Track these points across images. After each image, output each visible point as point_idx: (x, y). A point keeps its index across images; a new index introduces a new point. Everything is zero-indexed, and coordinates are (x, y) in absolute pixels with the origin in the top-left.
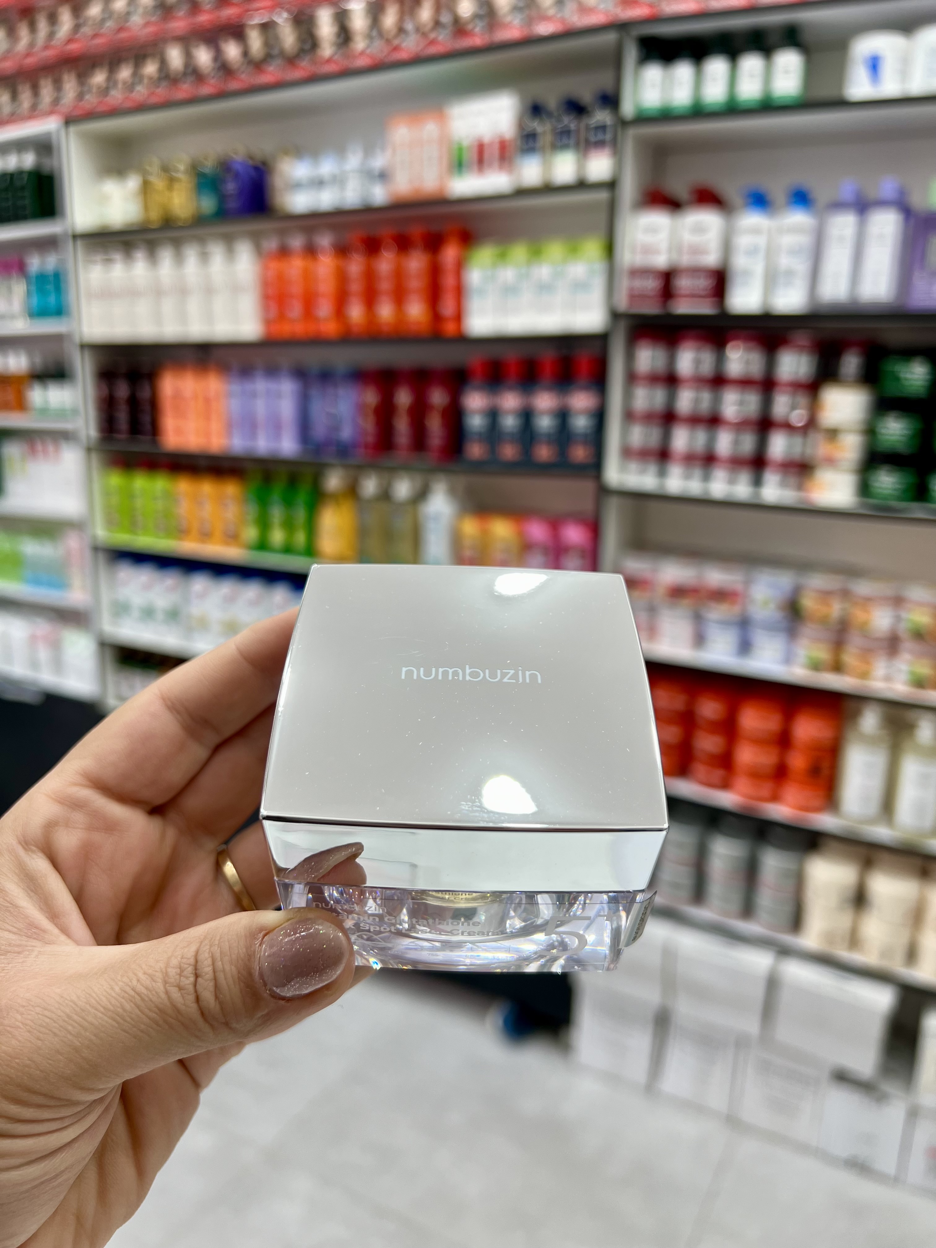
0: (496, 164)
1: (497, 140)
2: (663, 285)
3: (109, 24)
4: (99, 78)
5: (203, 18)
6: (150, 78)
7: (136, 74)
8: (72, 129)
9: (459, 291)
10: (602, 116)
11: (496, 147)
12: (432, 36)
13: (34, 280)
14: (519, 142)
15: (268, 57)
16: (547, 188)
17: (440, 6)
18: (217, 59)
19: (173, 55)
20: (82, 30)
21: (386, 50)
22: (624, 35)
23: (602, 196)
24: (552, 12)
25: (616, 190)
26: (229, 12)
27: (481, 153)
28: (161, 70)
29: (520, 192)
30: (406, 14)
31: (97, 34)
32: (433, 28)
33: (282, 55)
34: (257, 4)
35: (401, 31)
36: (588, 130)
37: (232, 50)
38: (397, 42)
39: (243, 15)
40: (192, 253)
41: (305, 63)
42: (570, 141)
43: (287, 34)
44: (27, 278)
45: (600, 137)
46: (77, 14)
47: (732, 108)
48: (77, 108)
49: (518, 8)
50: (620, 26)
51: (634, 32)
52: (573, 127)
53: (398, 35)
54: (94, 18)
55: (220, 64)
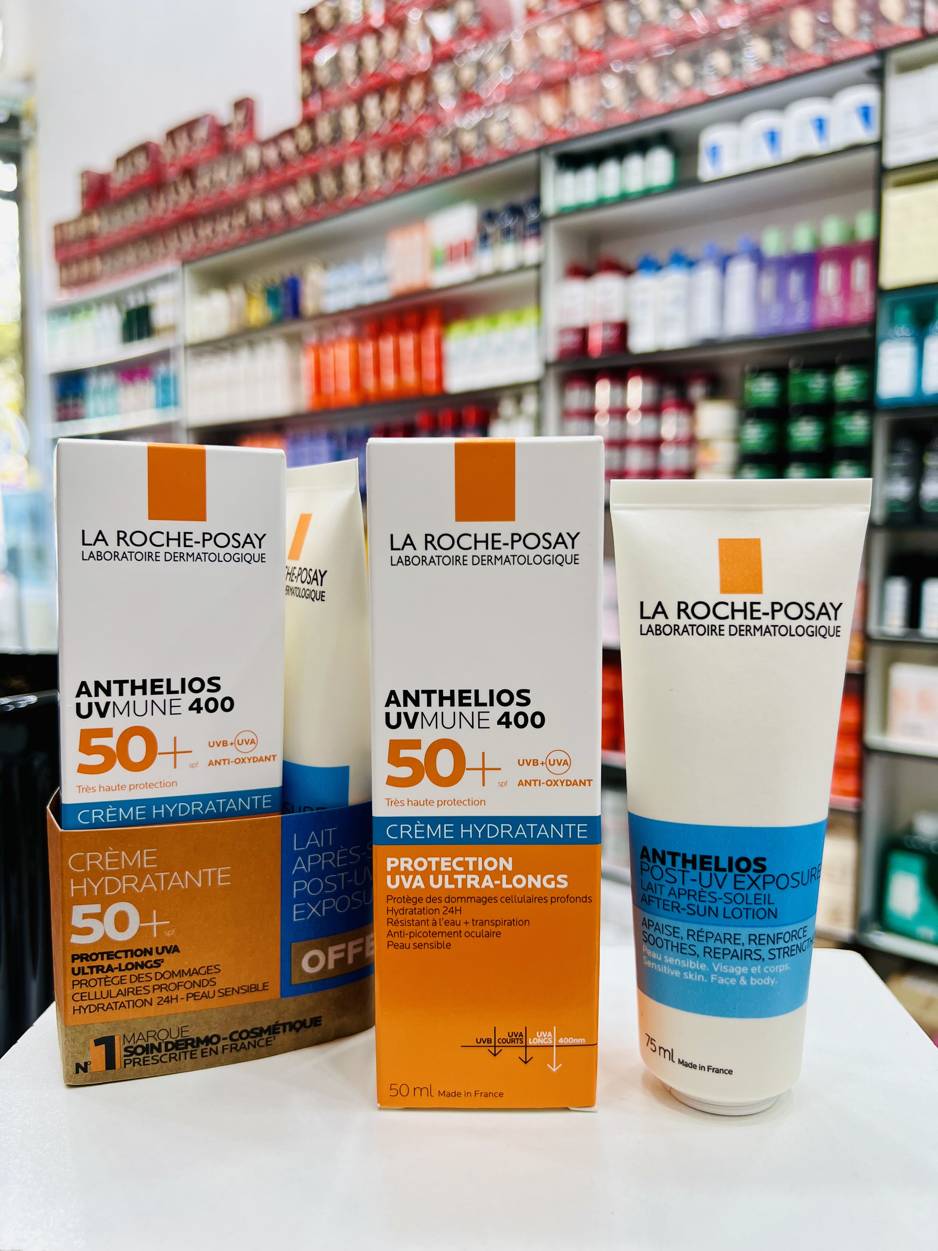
0: (463, 259)
1: (463, 243)
2: (582, 339)
3: (213, 191)
4: (206, 231)
5: (273, 180)
6: (240, 226)
7: (230, 226)
8: (187, 269)
9: (440, 360)
10: (532, 216)
11: (463, 247)
12: (424, 173)
13: (160, 384)
14: (478, 243)
15: (315, 203)
16: (498, 274)
17: (428, 153)
18: (283, 208)
19: (255, 208)
20: (197, 197)
21: (393, 188)
22: (543, 155)
23: (530, 276)
24: (501, 146)
25: (543, 269)
26: (290, 173)
27: (451, 253)
28: (247, 220)
29: (480, 279)
30: (405, 160)
31: (206, 199)
32: (424, 168)
33: (325, 200)
34: (309, 165)
35: (403, 173)
36: (525, 227)
37: (293, 200)
38: (400, 180)
39: (299, 174)
40: (262, 351)
41: (340, 203)
42: (512, 237)
43: (328, 184)
44: (156, 382)
45: (533, 231)
46: (193, 185)
47: (624, 198)
48: (193, 254)
49: (478, 147)
50: (541, 149)
51: (552, 152)
52: (514, 226)
53: (400, 176)
54: (205, 187)
55: (285, 211)
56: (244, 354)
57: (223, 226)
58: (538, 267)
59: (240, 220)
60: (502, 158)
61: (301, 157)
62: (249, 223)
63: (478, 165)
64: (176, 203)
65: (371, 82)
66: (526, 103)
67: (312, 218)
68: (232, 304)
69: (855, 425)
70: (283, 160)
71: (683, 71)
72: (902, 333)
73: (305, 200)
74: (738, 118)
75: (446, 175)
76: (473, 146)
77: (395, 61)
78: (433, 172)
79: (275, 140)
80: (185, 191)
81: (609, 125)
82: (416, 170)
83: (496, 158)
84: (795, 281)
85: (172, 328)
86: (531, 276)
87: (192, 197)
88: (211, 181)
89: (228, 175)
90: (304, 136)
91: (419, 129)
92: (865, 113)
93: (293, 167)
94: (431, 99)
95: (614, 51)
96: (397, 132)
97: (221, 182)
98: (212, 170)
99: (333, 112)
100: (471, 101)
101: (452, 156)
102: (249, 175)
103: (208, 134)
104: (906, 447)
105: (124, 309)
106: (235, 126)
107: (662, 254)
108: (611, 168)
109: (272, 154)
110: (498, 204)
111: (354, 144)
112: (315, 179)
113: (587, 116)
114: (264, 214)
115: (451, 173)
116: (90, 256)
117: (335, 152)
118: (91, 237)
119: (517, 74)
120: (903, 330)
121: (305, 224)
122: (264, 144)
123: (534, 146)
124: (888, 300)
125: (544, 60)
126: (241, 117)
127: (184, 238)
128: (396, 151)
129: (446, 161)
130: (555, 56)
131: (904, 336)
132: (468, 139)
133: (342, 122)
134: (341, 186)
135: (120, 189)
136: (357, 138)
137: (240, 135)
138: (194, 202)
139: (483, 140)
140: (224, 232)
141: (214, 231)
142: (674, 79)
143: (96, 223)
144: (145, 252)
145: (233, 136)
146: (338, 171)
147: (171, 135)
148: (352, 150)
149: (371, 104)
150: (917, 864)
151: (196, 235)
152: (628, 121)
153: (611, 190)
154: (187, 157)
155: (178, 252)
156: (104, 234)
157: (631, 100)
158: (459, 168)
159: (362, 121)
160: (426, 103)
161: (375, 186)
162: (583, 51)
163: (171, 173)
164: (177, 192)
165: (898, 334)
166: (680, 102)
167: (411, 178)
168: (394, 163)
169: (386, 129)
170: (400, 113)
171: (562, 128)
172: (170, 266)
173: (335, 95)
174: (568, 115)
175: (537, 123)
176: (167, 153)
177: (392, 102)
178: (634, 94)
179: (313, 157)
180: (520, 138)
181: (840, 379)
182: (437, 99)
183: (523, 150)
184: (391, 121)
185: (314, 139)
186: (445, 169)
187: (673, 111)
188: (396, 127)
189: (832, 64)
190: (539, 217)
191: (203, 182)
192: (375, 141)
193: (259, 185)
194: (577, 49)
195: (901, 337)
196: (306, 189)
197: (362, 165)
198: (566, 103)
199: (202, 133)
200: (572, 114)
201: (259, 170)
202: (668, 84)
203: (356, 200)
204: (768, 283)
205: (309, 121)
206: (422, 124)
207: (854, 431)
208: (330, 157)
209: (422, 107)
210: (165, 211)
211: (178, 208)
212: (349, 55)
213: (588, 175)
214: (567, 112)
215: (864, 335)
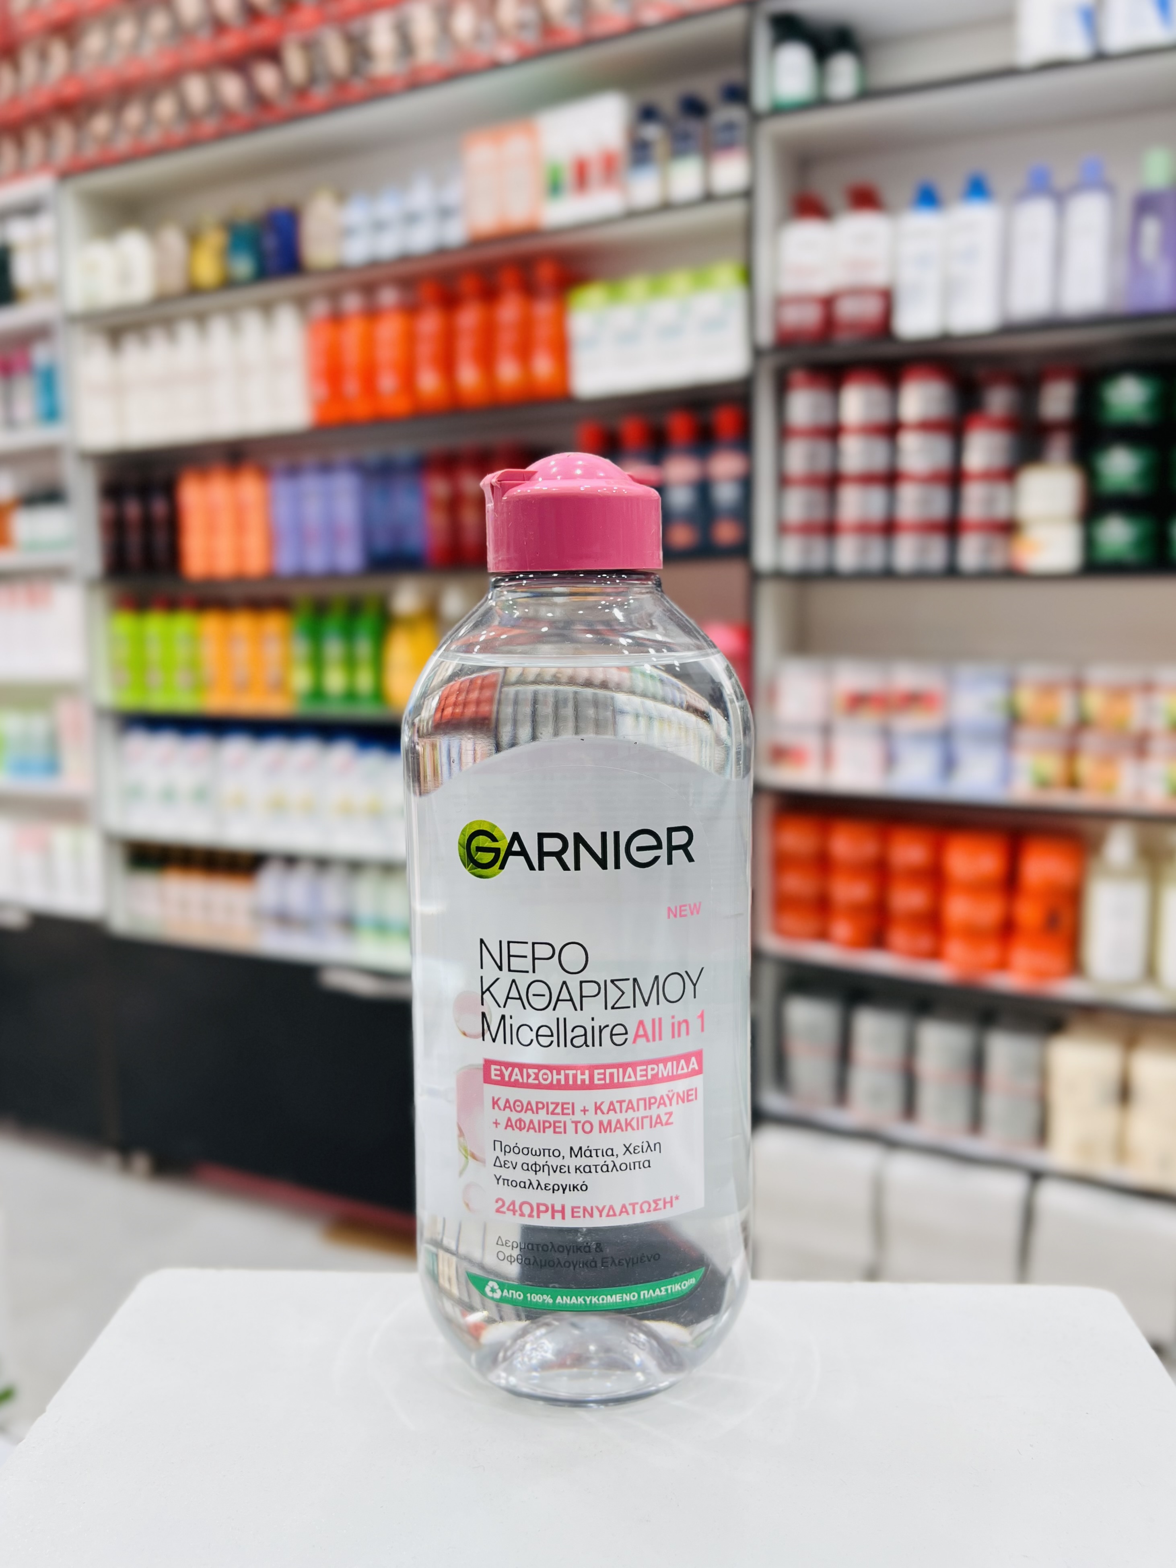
0: (602, 184)
1: (602, 155)
2: (823, 313)
6: (167, 118)
7: (147, 115)
9: (562, 344)
11: (601, 162)
14: (628, 154)
15: (312, 82)
16: (666, 206)
18: (250, 90)
19: (197, 91)
22: (752, 13)
23: (735, 210)
26: (261, 33)
27: (582, 173)
28: (179, 110)
29: (632, 214)
33: (330, 77)
34: (299, 20)
35: (483, 37)
36: (710, 133)
37: (268, 77)
39: (282, 39)
40: (219, 328)
41: (357, 85)
42: (692, 147)
43: (335, 52)
45: (729, 138)
46: (74, 50)
53: (476, 42)
54: (97, 54)
55: (255, 97)
56: (187, 332)
57: (133, 115)
58: (748, 194)
59: (166, 107)
61: (285, 6)
62: (184, 113)
64: (39, 83)
68: (159, 253)
73: (291, 82)
75: (553, 44)
80: (58, 57)
82: (508, 33)
83: (653, 17)
85: (50, 289)
86: (732, 211)
88: (107, 47)
89: (140, 34)
98: (111, 23)
102: (181, 33)
107: (947, 180)
109: (225, 2)
110: (663, 96)
112: (310, 46)
114: (213, 102)
121: (294, 118)
127: (57, 138)
134: (360, 56)
138: (74, 78)
140: (135, 126)
151: (80, 132)
155: (49, 159)
158: (575, 31)
161: (427, 55)
164: (43, 59)
168: (465, 19)
172: (38, 184)
179: (308, 5)
190: (746, 112)
191: (94, 46)
193: (199, 51)
196: (294, 61)
201: (202, 25)
203: (390, 79)
208: (340, 7)
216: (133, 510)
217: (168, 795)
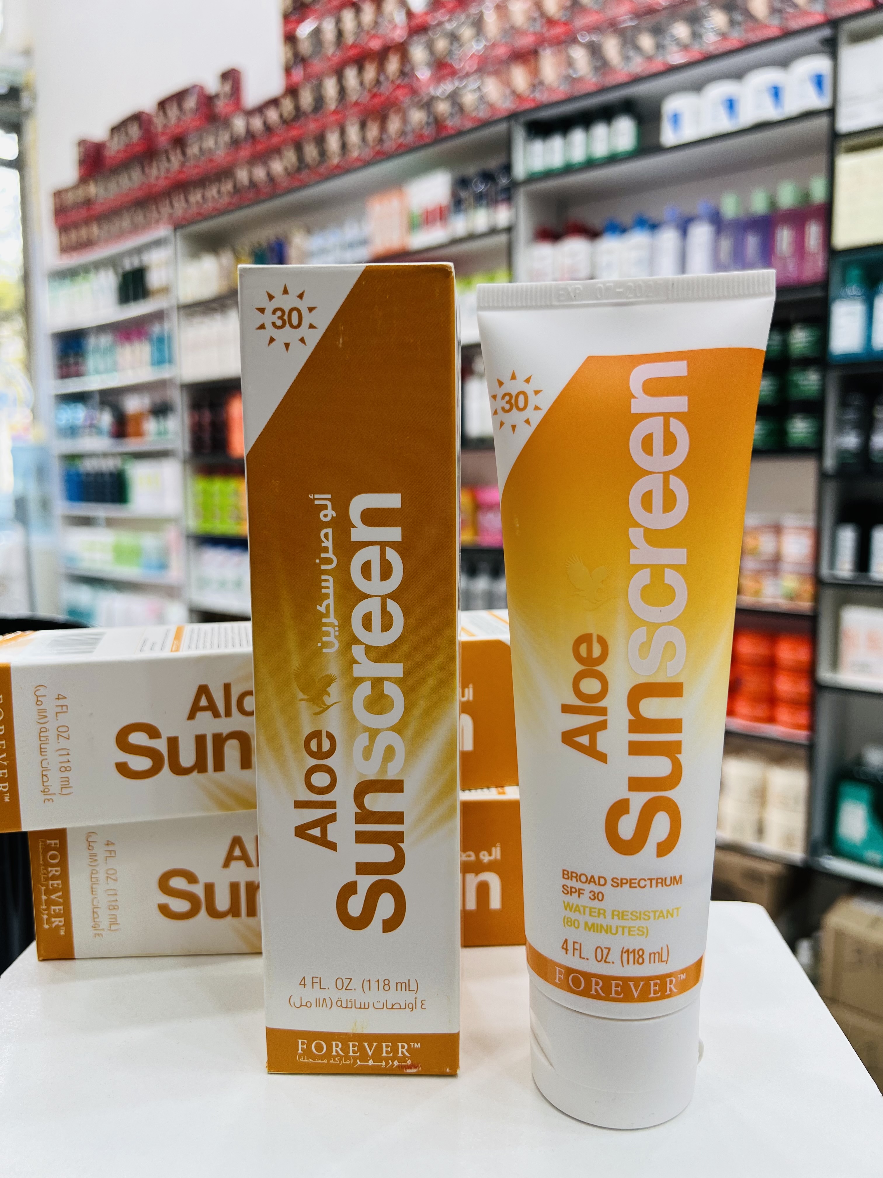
0: (438, 223)
1: (438, 207)
3: (203, 158)
4: (196, 197)
5: (259, 147)
6: (228, 192)
7: (219, 192)
8: (179, 233)
10: (504, 181)
11: (438, 211)
12: (401, 140)
13: (155, 342)
14: (452, 208)
15: (299, 169)
16: (471, 237)
17: (405, 121)
18: (269, 174)
19: (242, 175)
20: (187, 164)
21: (372, 154)
22: (513, 122)
24: (474, 114)
25: (514, 233)
26: (275, 140)
27: (427, 217)
28: (235, 186)
29: (455, 241)
30: (383, 128)
31: (197, 166)
32: (400, 136)
33: (308, 166)
34: (293, 133)
35: (381, 141)
36: (496, 193)
37: (277, 167)
38: (378, 148)
39: (284, 142)
41: (322, 170)
42: (484, 202)
43: (311, 152)
44: (151, 341)
45: (504, 196)
46: (184, 153)
47: (590, 164)
48: (184, 219)
49: (452, 115)
50: (512, 116)
51: (522, 120)
52: (487, 191)
53: (379, 143)
54: (195, 155)
55: (271, 178)
57: (212, 192)
58: (509, 230)
59: (227, 187)
60: (475, 125)
61: (285, 126)
62: (237, 190)
63: (452, 132)
64: (168, 171)
65: (351, 53)
66: (496, 73)
67: (297, 184)
68: (221, 267)
69: (808, 380)
70: (268, 128)
71: (646, 42)
72: (853, 292)
73: (289, 166)
74: (697, 87)
75: (422, 143)
76: (447, 115)
77: (373, 32)
78: (409, 139)
79: (260, 109)
80: (176, 159)
81: (576, 94)
82: (394, 136)
83: (469, 125)
84: (752, 242)
85: (165, 290)
86: (502, 239)
87: (182, 164)
88: (201, 149)
89: (216, 143)
90: (288, 105)
91: (397, 98)
92: (819, 81)
93: (277, 135)
94: (407, 69)
95: (580, 22)
96: (376, 101)
97: (210, 150)
98: (201, 139)
99: (315, 82)
100: (445, 72)
101: (428, 124)
102: (235, 143)
103: (197, 103)
104: (857, 400)
105: (120, 271)
106: (222, 97)
107: (626, 217)
108: (578, 136)
109: (257, 123)
110: (471, 170)
111: (335, 112)
112: (299, 148)
113: (555, 84)
114: (251, 181)
115: (427, 141)
116: (87, 222)
117: (317, 120)
118: (88, 203)
119: (488, 44)
120: (854, 290)
121: (290, 190)
122: (250, 113)
123: (504, 114)
124: (842, 259)
125: (513, 31)
126: (227, 88)
127: (176, 204)
128: (374, 120)
129: (422, 128)
130: (525, 27)
131: (855, 295)
132: (443, 108)
133: (323, 93)
134: (323, 153)
135: (115, 157)
136: (337, 107)
137: (227, 105)
138: (184, 169)
139: (457, 108)
140: (213, 197)
141: (203, 197)
142: (637, 48)
143: (93, 189)
144: (140, 218)
145: (221, 105)
146: (320, 140)
147: (162, 105)
148: (332, 119)
149: (351, 75)
150: (865, 793)
151: (187, 201)
152: (595, 89)
153: (578, 155)
154: (177, 126)
155: (171, 217)
156: (100, 200)
157: (597, 69)
158: (434, 134)
159: (342, 91)
160: (402, 73)
161: (355, 153)
162: (551, 22)
163: (163, 141)
164: (169, 160)
165: (849, 293)
166: (643, 71)
167: (389, 145)
168: (373, 131)
169: (365, 98)
170: (378, 82)
171: (532, 96)
172: (163, 231)
173: (317, 65)
174: (537, 83)
175: (508, 92)
176: (159, 122)
177: (370, 72)
178: (599, 64)
179: (297, 125)
180: (492, 106)
181: (795, 336)
182: (413, 69)
183: (495, 118)
184: (370, 91)
185: (297, 108)
186: (421, 136)
187: (637, 79)
188: (374, 96)
189: (787, 34)
190: (510, 182)
191: (193, 150)
192: (355, 110)
193: (245, 153)
194: (544, 20)
195: (852, 296)
196: (290, 156)
197: (343, 133)
198: (535, 72)
199: (191, 103)
200: (541, 83)
201: (246, 139)
202: (631, 53)
203: (337, 167)
204: (726, 244)
205: (292, 91)
206: (399, 93)
207: (808, 385)
208: (312, 126)
209: (399, 76)
210: (158, 178)
211: (169, 175)
212: (329, 28)
213: (556, 143)
214: (537, 81)
215: (818, 294)
216: (207, 417)
217: (222, 584)
